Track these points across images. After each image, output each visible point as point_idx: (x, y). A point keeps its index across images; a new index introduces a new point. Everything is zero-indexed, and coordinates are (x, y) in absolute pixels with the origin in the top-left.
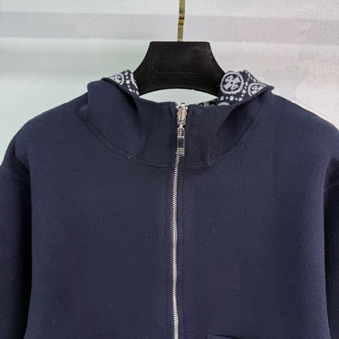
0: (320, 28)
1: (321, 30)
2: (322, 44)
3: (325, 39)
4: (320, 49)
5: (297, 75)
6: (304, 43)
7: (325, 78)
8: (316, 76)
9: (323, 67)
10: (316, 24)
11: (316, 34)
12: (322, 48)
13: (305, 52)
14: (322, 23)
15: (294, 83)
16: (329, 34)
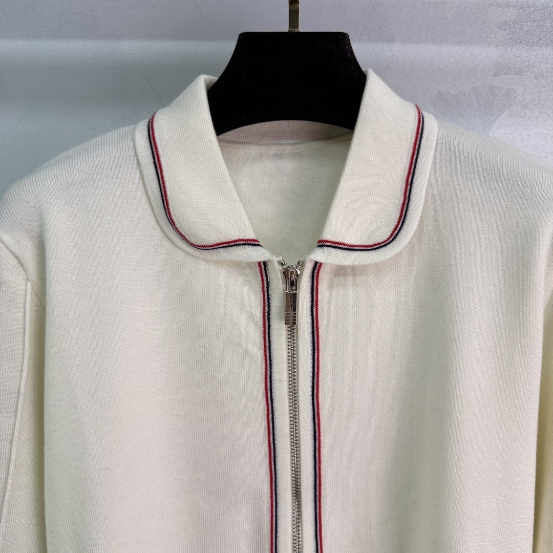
0: (533, 17)
1: (535, 21)
2: (537, 46)
3: (542, 37)
4: (533, 55)
5: (493, 101)
6: (504, 44)
7: (544, 106)
8: (527, 104)
9: (540, 88)
10: (526, 11)
11: (526, 28)
12: (537, 53)
13: (506, 61)
14: (536, 9)
15: (488, 116)
16: (548, 28)
